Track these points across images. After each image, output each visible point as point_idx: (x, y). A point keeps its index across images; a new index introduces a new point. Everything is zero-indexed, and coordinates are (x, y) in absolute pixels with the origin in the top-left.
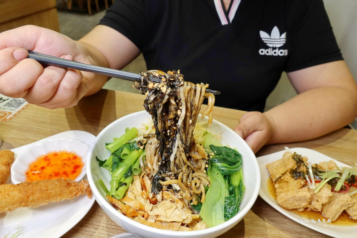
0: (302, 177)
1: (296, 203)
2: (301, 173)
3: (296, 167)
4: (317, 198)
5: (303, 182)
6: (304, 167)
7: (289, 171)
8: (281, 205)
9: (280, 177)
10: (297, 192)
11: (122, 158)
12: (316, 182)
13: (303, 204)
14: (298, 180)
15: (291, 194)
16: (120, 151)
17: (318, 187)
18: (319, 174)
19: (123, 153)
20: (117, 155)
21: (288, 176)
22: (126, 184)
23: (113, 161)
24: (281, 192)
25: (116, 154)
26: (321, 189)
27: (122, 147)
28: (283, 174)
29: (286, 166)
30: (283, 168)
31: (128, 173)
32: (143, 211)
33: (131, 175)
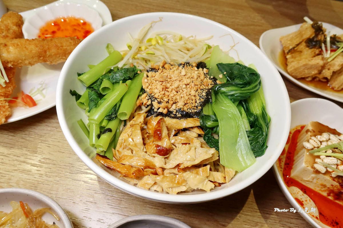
0: (318, 46)
1: (306, 71)
2: (318, 42)
3: (313, 35)
4: (329, 67)
5: (317, 51)
6: (322, 36)
7: (305, 41)
8: (290, 73)
9: (294, 48)
10: (309, 60)
11: (102, 93)
12: (332, 51)
13: (313, 73)
14: (313, 49)
15: (303, 62)
16: (98, 83)
17: (333, 55)
18: (337, 43)
19: (102, 86)
20: (95, 90)
21: (303, 46)
22: (110, 130)
23: (89, 97)
24: (293, 62)
25: (93, 87)
26: (335, 58)
27: (101, 78)
28: (298, 45)
29: (302, 36)
30: (298, 39)
31: (112, 115)
32: (151, 168)
33: (116, 117)
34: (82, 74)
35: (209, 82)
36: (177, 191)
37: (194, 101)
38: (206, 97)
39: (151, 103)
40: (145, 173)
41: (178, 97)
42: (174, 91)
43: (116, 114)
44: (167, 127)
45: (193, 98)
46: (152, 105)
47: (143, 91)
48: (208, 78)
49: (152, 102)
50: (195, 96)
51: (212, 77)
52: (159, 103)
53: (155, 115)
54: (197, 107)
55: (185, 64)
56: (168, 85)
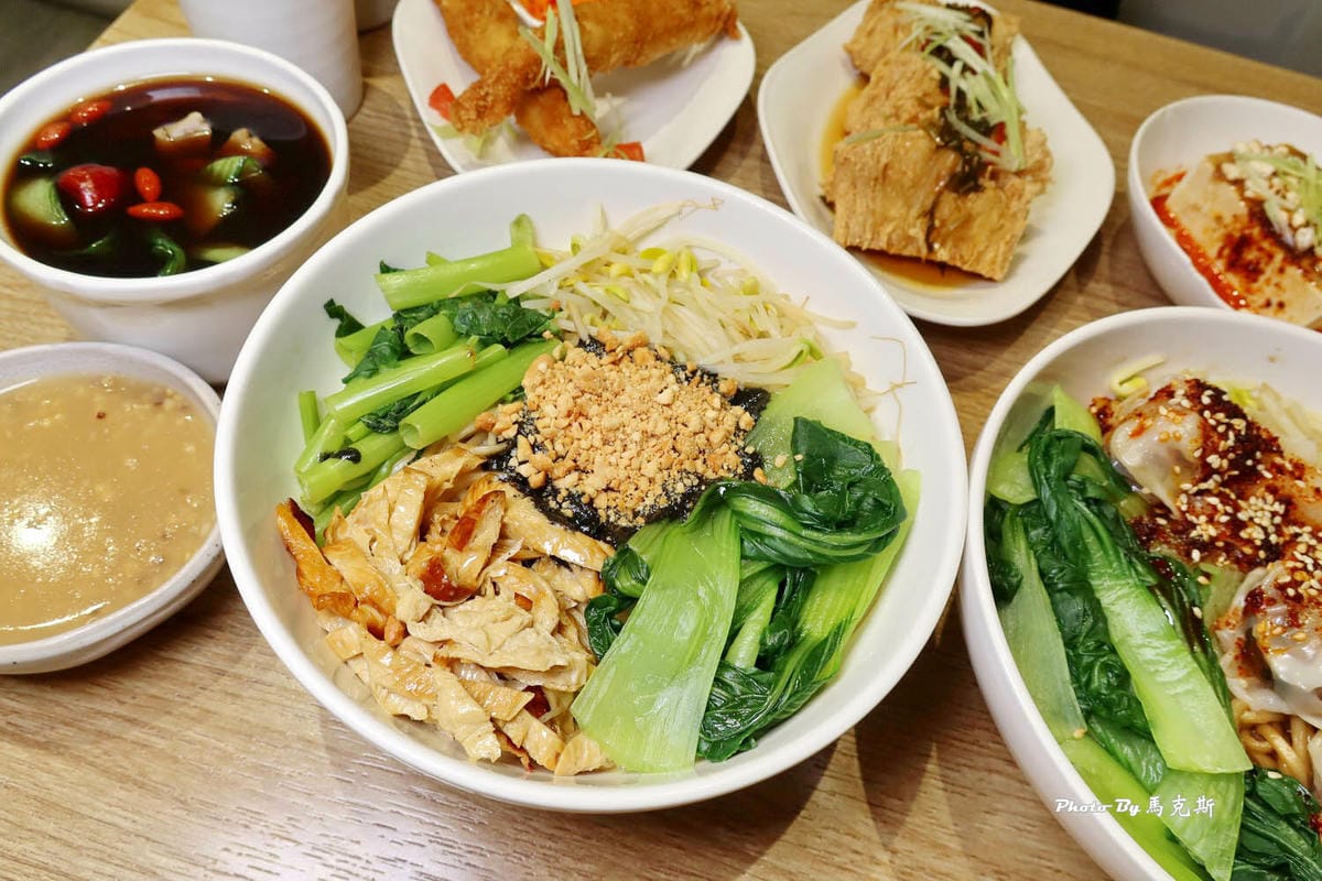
11: (410, 346)
20: (401, 328)
22: (356, 457)
23: (373, 343)
27: (437, 304)
31: (384, 417)
32: (380, 610)
33: (395, 429)
34: (395, 270)
35: (727, 462)
36: (399, 708)
37: (637, 494)
38: (679, 500)
39: (516, 437)
40: (355, 613)
41: (598, 459)
42: (597, 435)
43: (397, 420)
44: (504, 526)
45: (643, 484)
46: (513, 444)
47: (518, 393)
48: (734, 447)
49: (520, 437)
50: (651, 481)
51: (750, 450)
52: (534, 447)
53: (504, 476)
54: (636, 514)
55: (699, 373)
56: (593, 410)
